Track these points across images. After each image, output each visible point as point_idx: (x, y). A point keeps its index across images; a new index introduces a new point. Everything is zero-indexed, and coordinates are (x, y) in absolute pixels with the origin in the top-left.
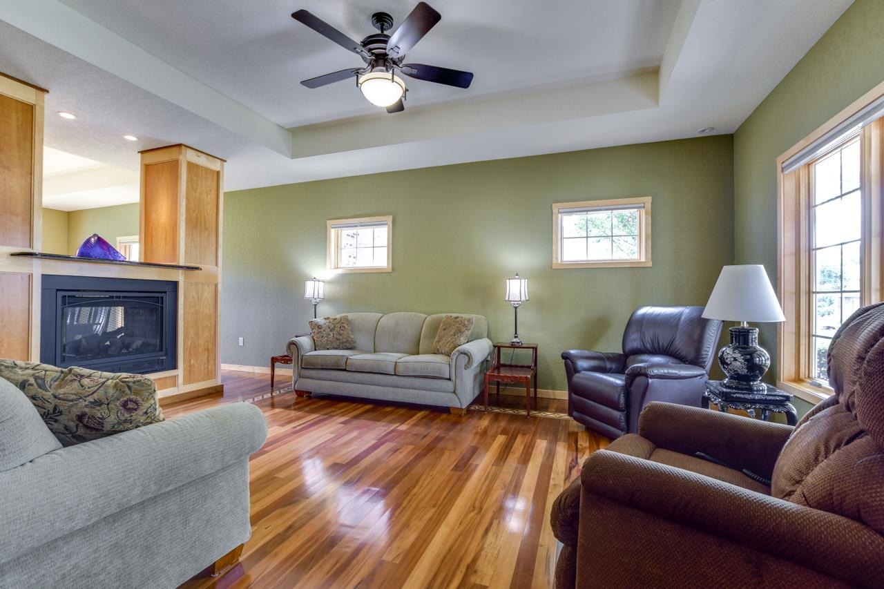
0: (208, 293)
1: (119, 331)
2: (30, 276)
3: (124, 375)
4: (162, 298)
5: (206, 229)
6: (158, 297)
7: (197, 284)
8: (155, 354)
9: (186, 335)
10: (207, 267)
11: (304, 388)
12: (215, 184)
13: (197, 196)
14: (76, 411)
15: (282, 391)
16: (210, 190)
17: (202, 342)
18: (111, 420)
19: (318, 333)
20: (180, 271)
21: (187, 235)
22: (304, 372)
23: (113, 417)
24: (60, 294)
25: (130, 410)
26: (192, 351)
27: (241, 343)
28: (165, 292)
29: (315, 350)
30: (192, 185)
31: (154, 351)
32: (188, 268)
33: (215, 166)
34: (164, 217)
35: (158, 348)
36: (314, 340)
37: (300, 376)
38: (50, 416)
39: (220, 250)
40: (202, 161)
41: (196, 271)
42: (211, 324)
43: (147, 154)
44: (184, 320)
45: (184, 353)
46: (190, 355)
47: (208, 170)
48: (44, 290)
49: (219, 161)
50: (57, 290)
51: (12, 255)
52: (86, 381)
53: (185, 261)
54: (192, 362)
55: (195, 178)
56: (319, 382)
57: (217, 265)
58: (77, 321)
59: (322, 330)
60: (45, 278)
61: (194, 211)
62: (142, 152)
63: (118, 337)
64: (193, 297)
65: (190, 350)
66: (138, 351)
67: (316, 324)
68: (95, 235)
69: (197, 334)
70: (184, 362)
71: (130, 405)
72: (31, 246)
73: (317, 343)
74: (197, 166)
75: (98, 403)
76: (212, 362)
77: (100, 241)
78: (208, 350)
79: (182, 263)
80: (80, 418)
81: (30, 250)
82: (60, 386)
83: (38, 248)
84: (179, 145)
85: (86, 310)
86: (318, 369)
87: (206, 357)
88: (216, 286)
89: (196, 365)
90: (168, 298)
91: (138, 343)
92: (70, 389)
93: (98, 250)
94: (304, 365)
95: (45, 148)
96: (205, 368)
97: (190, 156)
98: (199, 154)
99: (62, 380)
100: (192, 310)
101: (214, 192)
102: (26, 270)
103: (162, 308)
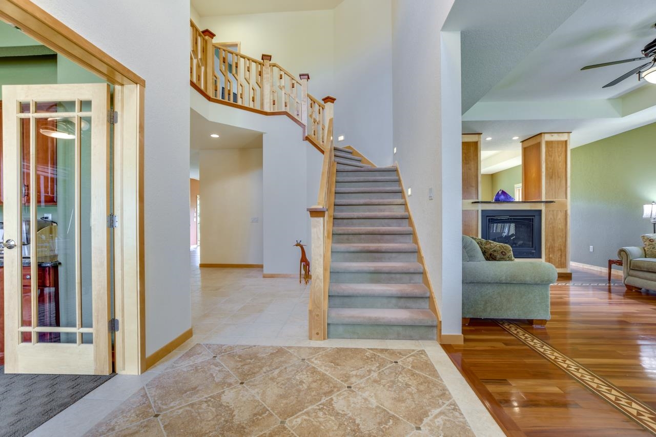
0: (560, 216)
1: (512, 235)
2: (478, 211)
3: (502, 244)
4: (533, 219)
5: (559, 177)
6: (530, 219)
7: (553, 211)
8: (529, 249)
9: (546, 240)
10: (559, 199)
11: (632, 284)
12: (564, 149)
13: (552, 159)
14: (489, 252)
15: (616, 285)
16: (561, 154)
17: (557, 245)
18: (498, 256)
19: (649, 245)
20: (543, 204)
21: (546, 183)
22: (632, 272)
23: (499, 256)
24: (488, 218)
25: (503, 255)
26: (550, 250)
27: (591, 250)
28: (534, 216)
29: (646, 257)
30: (549, 154)
31: (529, 247)
32: (546, 202)
33: (564, 137)
34: (534, 175)
35: (531, 246)
36: (645, 250)
37: (629, 275)
38: (484, 253)
39: (569, 190)
40: (555, 138)
41: (552, 203)
42: (563, 235)
43: (525, 142)
44: (545, 231)
45: (546, 249)
46: (549, 251)
47: (558, 142)
48: (482, 216)
49: (567, 134)
50: (487, 216)
51: (472, 203)
52: (492, 244)
53: (546, 198)
54: (551, 256)
55: (551, 149)
56: (646, 281)
57: (566, 198)
58: (496, 231)
59: (653, 243)
60: (483, 211)
61: (550, 169)
62: (522, 142)
63: (512, 238)
64: (551, 219)
65: (549, 249)
66: (520, 246)
67: (648, 238)
68: (500, 190)
69: (554, 240)
70: (546, 255)
71: (503, 253)
72: (478, 199)
73: (647, 252)
74: (552, 142)
75: (495, 251)
76: (563, 257)
77: (504, 193)
78: (561, 250)
79: (544, 199)
80: (491, 254)
81: (477, 201)
82: (486, 245)
83: (480, 200)
84: (540, 134)
85: (500, 225)
86: (644, 271)
87: (560, 254)
88: (566, 211)
89: (553, 258)
90: (536, 220)
91: (520, 242)
92: (488, 246)
93: (503, 197)
94: (633, 267)
95: (482, 152)
96: (559, 261)
97: (547, 138)
98: (553, 134)
99: (486, 244)
100: (551, 226)
101: (563, 154)
102: (476, 209)
103: (533, 224)
